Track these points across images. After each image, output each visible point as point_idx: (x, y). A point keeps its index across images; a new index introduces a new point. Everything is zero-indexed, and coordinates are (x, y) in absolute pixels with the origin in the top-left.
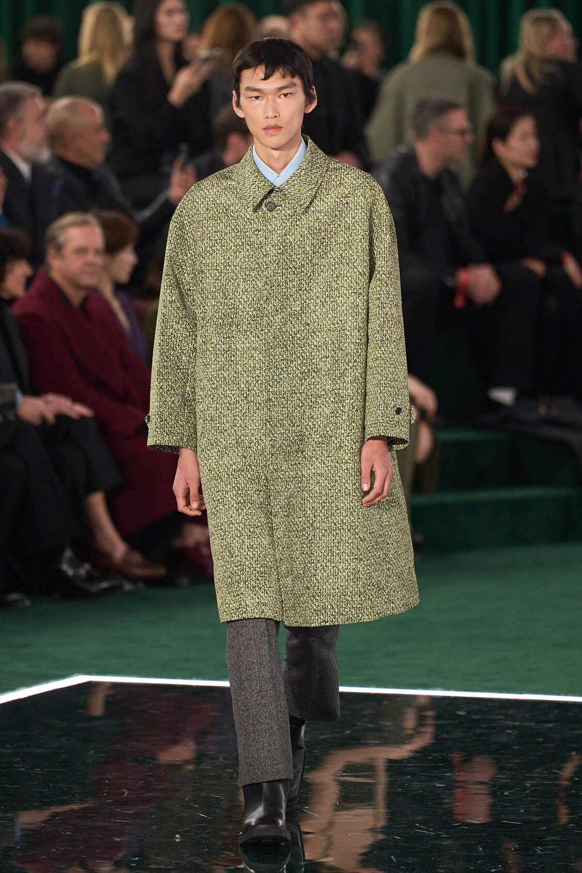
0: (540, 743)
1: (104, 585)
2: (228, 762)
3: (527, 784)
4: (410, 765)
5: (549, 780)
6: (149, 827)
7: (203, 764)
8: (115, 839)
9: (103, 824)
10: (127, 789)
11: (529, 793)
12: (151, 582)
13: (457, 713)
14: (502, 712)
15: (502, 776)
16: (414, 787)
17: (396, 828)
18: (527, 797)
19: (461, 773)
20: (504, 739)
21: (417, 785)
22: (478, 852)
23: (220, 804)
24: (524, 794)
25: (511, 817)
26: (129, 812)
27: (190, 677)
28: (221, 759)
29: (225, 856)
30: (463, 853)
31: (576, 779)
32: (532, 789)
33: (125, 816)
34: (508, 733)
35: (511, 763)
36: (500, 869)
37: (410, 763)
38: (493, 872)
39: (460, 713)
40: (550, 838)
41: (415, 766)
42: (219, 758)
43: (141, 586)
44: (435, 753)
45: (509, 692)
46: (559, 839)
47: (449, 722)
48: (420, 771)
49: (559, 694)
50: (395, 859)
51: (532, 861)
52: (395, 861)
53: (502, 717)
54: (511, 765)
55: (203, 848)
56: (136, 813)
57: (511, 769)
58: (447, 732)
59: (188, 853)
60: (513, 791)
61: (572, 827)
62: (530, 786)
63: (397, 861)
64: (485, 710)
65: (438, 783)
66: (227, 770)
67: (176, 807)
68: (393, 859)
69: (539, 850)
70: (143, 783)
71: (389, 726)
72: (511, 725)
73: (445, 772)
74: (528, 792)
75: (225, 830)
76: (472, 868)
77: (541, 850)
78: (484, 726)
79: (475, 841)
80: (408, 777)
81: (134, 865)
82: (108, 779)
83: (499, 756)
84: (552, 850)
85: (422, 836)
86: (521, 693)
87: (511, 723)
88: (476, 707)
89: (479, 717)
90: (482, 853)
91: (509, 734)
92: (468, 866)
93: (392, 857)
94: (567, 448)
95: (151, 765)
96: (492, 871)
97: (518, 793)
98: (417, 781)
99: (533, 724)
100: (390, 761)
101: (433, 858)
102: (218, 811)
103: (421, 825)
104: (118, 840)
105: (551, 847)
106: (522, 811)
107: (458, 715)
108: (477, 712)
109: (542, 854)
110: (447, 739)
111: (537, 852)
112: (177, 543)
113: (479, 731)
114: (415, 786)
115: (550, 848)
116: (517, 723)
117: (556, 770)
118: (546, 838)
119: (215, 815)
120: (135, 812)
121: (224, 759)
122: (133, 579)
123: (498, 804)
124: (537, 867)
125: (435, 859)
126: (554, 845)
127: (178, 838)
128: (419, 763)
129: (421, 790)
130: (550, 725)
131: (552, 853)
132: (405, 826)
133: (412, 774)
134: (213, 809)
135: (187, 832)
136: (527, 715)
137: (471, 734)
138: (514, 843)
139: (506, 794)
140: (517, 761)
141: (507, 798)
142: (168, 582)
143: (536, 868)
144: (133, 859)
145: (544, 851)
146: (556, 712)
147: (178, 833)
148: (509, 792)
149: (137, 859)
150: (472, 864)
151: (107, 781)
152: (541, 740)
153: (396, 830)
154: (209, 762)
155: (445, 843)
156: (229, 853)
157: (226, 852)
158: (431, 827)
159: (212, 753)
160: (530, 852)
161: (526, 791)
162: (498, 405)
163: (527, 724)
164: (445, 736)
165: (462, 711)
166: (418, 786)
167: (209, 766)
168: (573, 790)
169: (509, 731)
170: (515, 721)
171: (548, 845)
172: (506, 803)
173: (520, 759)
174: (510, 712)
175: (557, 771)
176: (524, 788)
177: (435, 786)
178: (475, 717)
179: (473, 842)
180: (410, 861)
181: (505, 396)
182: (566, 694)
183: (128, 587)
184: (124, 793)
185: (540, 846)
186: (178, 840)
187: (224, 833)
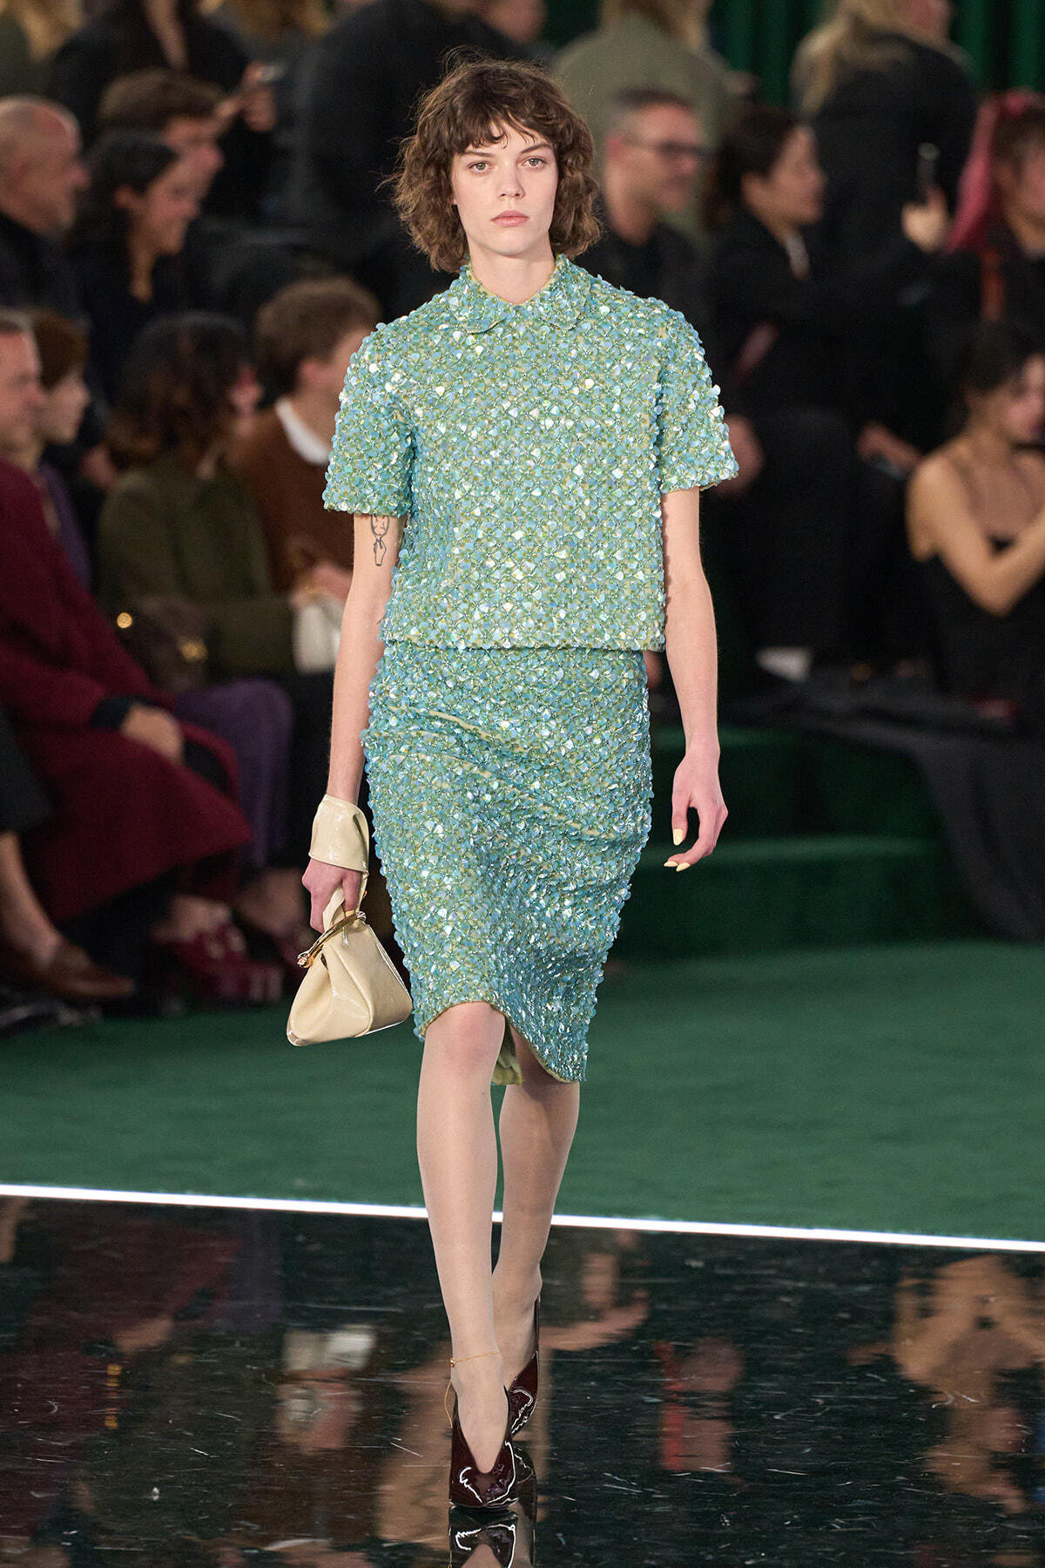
0: (845, 1321)
1: (21, 1013)
2: (252, 1351)
3: (818, 1400)
4: (596, 1361)
5: (861, 1392)
6: (98, 1473)
7: (204, 1355)
8: (33, 1493)
9: (10, 1466)
10: (56, 1400)
11: (819, 1417)
12: (113, 1008)
13: (687, 1263)
14: (774, 1262)
15: (770, 1384)
16: (603, 1404)
17: (567, 1480)
18: (816, 1424)
19: (694, 1377)
20: (775, 1314)
21: (607, 1399)
22: (723, 1528)
23: (234, 1431)
24: (813, 1418)
25: (787, 1461)
26: (60, 1444)
27: (181, 1190)
28: (238, 1345)
29: (241, 1529)
30: (694, 1529)
31: (912, 1391)
32: (828, 1409)
33: (52, 1451)
34: (784, 1302)
35: (787, 1360)
36: (763, 1560)
37: (595, 1358)
38: (749, 1565)
39: (694, 1264)
40: (860, 1502)
41: (608, 1363)
42: (234, 1343)
43: (94, 1014)
44: (643, 1338)
45: (788, 1223)
46: (875, 1503)
47: (674, 1280)
48: (615, 1373)
49: (882, 1230)
50: (565, 1539)
51: (824, 1545)
52: (563, 1542)
53: (772, 1272)
54: (788, 1364)
55: (200, 1513)
56: (73, 1446)
57: (788, 1372)
58: (668, 1300)
59: (169, 1523)
60: (791, 1412)
61: (902, 1481)
62: (824, 1404)
63: (567, 1543)
64: (741, 1258)
65: (650, 1396)
66: (249, 1367)
67: (151, 1435)
68: (562, 1539)
69: (837, 1525)
70: (89, 1390)
71: (559, 1287)
72: (790, 1288)
73: (662, 1376)
74: (819, 1414)
75: (244, 1480)
76: (710, 1557)
77: (841, 1525)
78: (738, 1288)
79: (716, 1507)
80: (593, 1383)
81: (68, 1544)
82: (21, 1380)
83: (765, 1346)
84: (864, 1524)
85: (616, 1497)
86: (809, 1226)
87: (789, 1284)
88: (722, 1254)
89: (729, 1271)
90: (729, 1530)
91: (788, 1305)
92: (702, 1553)
93: (559, 1535)
94: (906, 763)
95: (104, 1355)
96: (748, 1563)
97: (799, 1417)
98: (608, 1392)
99: (832, 1286)
100: (558, 1353)
101: (635, 1539)
102: (230, 1444)
103: (614, 1474)
104: (38, 1496)
105: (861, 1519)
106: (808, 1450)
107: (690, 1267)
108: (726, 1263)
109: (844, 1532)
110: (665, 1312)
111: (835, 1528)
112: (162, 934)
113: (728, 1298)
114: (605, 1402)
115: (860, 1522)
116: (801, 1285)
117: (874, 1373)
118: (851, 1503)
119: (222, 1452)
120: (72, 1443)
121: (243, 1344)
122: (77, 1002)
123: (763, 1436)
124: (832, 1557)
125: (640, 1539)
126: (864, 1515)
127: (155, 1494)
128: (615, 1357)
129: (617, 1409)
130: (865, 1288)
131: (864, 1532)
132: (585, 1476)
133: (601, 1379)
134: (220, 1440)
135: (172, 1482)
136: (821, 1270)
137: (713, 1304)
138: (791, 1512)
139: (777, 1417)
140: (800, 1355)
141: (778, 1426)
142: (140, 1008)
143: (831, 1559)
144: (66, 1533)
145: (847, 1527)
146: (875, 1263)
147: (156, 1485)
148: (783, 1414)
149: (74, 1532)
150: (710, 1550)
151: (19, 1385)
152: (846, 1316)
153: (567, 1483)
154: (214, 1350)
155: (659, 1509)
156: (248, 1524)
157: (242, 1522)
158: (633, 1480)
159: (223, 1333)
160: (820, 1529)
161: (814, 1412)
162: (776, 681)
163: (823, 1286)
164: (664, 1307)
165: (698, 1260)
166: (609, 1402)
167: (215, 1358)
168: (905, 1412)
169: (786, 1300)
170: (797, 1280)
171: (856, 1515)
172: (777, 1435)
173: (804, 1351)
174: (789, 1263)
175: (875, 1376)
176: (813, 1407)
177: (643, 1402)
178: (720, 1271)
179: (714, 1509)
180: (592, 1543)
181: (789, 663)
182: (896, 1230)
183: (67, 1017)
184: (53, 1407)
185: (840, 1518)
186: (156, 1498)
187: (240, 1486)
